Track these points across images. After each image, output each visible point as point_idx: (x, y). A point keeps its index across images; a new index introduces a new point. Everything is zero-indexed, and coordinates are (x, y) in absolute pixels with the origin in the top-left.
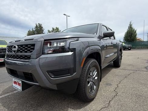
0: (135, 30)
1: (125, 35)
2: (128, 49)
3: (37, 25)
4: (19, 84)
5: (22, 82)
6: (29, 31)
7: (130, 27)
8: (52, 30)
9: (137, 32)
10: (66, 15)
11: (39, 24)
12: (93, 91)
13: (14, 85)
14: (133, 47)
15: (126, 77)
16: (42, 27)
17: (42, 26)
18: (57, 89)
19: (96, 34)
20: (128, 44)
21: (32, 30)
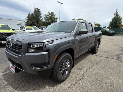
0: (121, 17)
1: (111, 21)
2: (112, 34)
3: (35, 10)
4: (14, 69)
5: (16, 67)
6: (29, 15)
7: (117, 15)
8: (48, 14)
9: (122, 19)
10: (59, 2)
11: (37, 8)
12: (65, 75)
13: (11, 68)
14: (117, 32)
15: (96, 64)
16: (40, 12)
17: (40, 10)
18: (37, 74)
19: (73, 32)
20: (113, 30)
21: (31, 14)
